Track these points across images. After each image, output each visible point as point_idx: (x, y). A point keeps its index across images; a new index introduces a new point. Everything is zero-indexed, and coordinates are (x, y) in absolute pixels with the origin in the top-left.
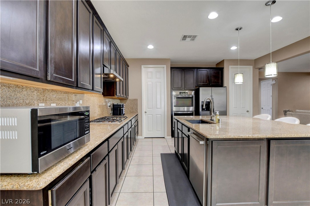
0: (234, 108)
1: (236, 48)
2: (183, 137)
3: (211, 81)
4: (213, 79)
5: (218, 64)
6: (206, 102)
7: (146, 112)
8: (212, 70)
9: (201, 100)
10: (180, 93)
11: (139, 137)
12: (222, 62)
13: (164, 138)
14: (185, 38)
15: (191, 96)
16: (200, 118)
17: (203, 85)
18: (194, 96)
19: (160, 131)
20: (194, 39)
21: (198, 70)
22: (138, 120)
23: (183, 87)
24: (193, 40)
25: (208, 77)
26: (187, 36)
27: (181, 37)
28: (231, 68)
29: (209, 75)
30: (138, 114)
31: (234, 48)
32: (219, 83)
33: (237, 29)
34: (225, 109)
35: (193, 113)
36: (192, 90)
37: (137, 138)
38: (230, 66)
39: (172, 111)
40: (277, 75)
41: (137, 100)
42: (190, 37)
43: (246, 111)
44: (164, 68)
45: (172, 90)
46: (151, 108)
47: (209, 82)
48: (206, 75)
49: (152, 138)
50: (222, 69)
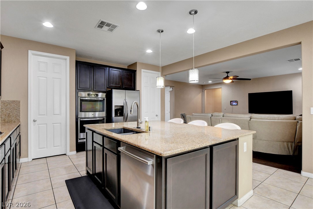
0: (145, 112)
1: (152, 51)
2: (106, 154)
3: (124, 83)
4: (125, 81)
5: (129, 66)
7: (36, 121)
8: (125, 71)
9: (114, 104)
10: (89, 94)
11: (22, 160)
12: (135, 64)
13: (65, 154)
14: (102, 24)
15: (101, 99)
17: (115, 87)
18: (105, 99)
19: (59, 146)
20: (113, 30)
21: (111, 69)
22: (21, 134)
23: (92, 87)
24: (111, 30)
25: (121, 78)
26: (105, 23)
27: (97, 22)
28: (143, 72)
29: (122, 76)
30: (20, 125)
31: (149, 51)
32: (132, 86)
33: (159, 31)
35: (104, 119)
36: (103, 92)
37: (20, 162)
38: (142, 69)
39: (77, 117)
40: (198, 81)
41: (19, 102)
42: (108, 25)
43: (156, 115)
44: (66, 59)
45: (77, 90)
46: (44, 115)
47: (122, 85)
48: (119, 76)
49: (46, 157)
50: (134, 72)
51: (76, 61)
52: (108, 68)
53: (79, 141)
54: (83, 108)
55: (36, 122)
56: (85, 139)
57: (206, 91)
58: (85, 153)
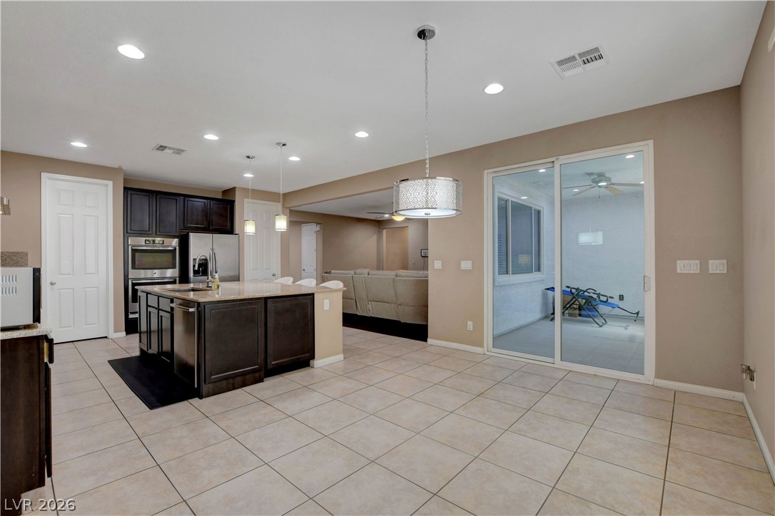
1: (253, 176)
2: (161, 316)
3: (212, 222)
4: (215, 218)
5: (226, 192)
6: (200, 260)
7: (55, 284)
8: (214, 202)
9: (192, 257)
10: (147, 241)
12: (232, 190)
13: (106, 337)
14: (162, 148)
15: (170, 248)
16: (192, 285)
17: (196, 228)
18: (177, 248)
19: (95, 324)
20: (181, 153)
21: (187, 199)
23: (154, 228)
24: (178, 153)
25: (206, 213)
26: (167, 146)
27: (153, 145)
28: (248, 203)
29: (209, 211)
32: (227, 227)
33: (248, 157)
34: (237, 273)
35: (175, 280)
36: (174, 237)
38: (245, 199)
39: (126, 279)
41: (26, 254)
42: (172, 148)
43: (272, 274)
44: (107, 185)
45: (126, 234)
46: (70, 274)
47: (209, 224)
48: (202, 211)
49: (72, 342)
50: (232, 203)
51: (125, 188)
52: (182, 198)
53: (131, 316)
54: (137, 263)
55: (55, 286)
56: (137, 313)
57: (385, 231)
58: (138, 335)
